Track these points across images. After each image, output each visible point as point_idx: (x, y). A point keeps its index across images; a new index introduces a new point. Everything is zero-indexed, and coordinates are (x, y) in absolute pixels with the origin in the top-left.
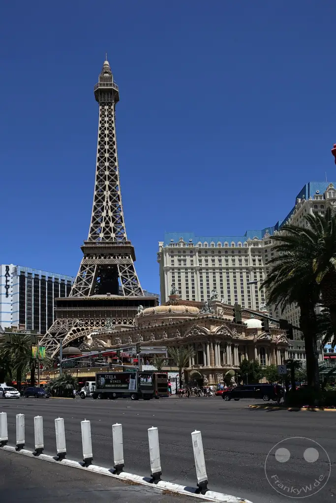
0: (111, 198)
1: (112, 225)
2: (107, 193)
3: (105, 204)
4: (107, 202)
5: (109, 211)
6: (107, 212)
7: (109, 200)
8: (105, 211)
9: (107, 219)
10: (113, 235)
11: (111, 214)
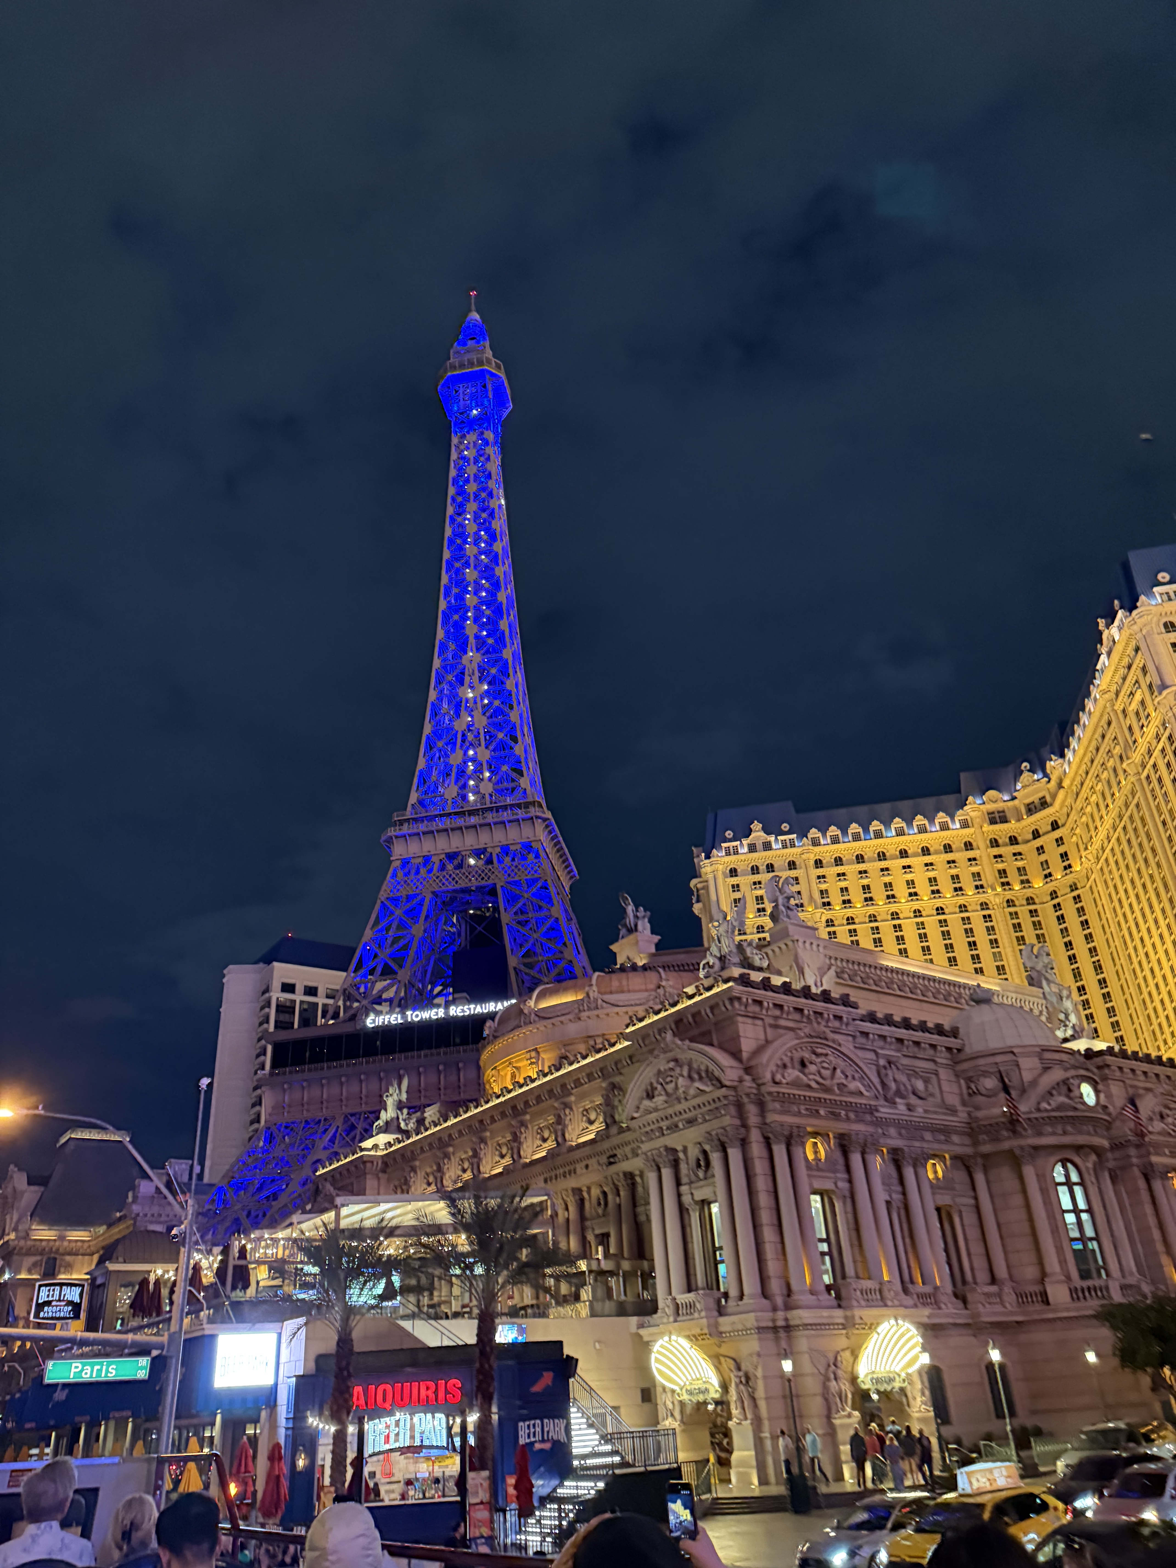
1: (484, 754)
2: (471, 661)
5: (477, 712)
6: (471, 718)
8: (464, 714)
9: (471, 738)
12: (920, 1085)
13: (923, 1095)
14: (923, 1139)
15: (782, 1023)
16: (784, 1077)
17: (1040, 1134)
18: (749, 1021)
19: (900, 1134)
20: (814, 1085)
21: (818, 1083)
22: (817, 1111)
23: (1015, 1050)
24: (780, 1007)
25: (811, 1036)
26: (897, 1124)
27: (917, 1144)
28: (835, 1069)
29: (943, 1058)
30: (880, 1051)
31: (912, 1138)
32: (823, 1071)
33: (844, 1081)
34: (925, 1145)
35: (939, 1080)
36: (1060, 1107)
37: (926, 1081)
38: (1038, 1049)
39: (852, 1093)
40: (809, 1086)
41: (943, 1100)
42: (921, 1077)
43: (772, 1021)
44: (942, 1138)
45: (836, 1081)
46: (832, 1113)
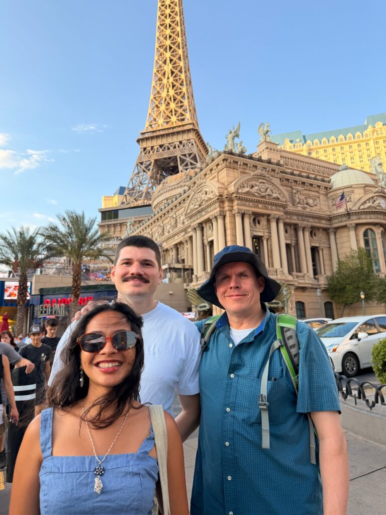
0: (172, 73)
1: (173, 106)
2: (168, 68)
3: (165, 81)
4: (168, 78)
5: (170, 89)
6: (168, 92)
7: (170, 75)
8: (166, 90)
9: (168, 99)
10: (174, 118)
11: (172, 92)
12: (311, 201)
13: (312, 205)
14: (308, 221)
15: (247, 171)
16: (242, 190)
17: (359, 219)
18: (232, 170)
19: (298, 218)
20: (256, 194)
21: (258, 194)
22: (258, 205)
23: (353, 186)
24: (246, 165)
25: (258, 175)
26: (298, 215)
27: (305, 223)
28: (267, 189)
29: (322, 191)
30: (294, 187)
31: (304, 220)
32: (261, 189)
33: (271, 193)
34: (309, 223)
35: (319, 200)
36: (369, 207)
37: (314, 200)
38: (364, 186)
39: (274, 198)
40: (254, 195)
41: (320, 207)
42: (312, 199)
43: (242, 170)
44: (318, 221)
45: (267, 193)
46: (265, 207)
